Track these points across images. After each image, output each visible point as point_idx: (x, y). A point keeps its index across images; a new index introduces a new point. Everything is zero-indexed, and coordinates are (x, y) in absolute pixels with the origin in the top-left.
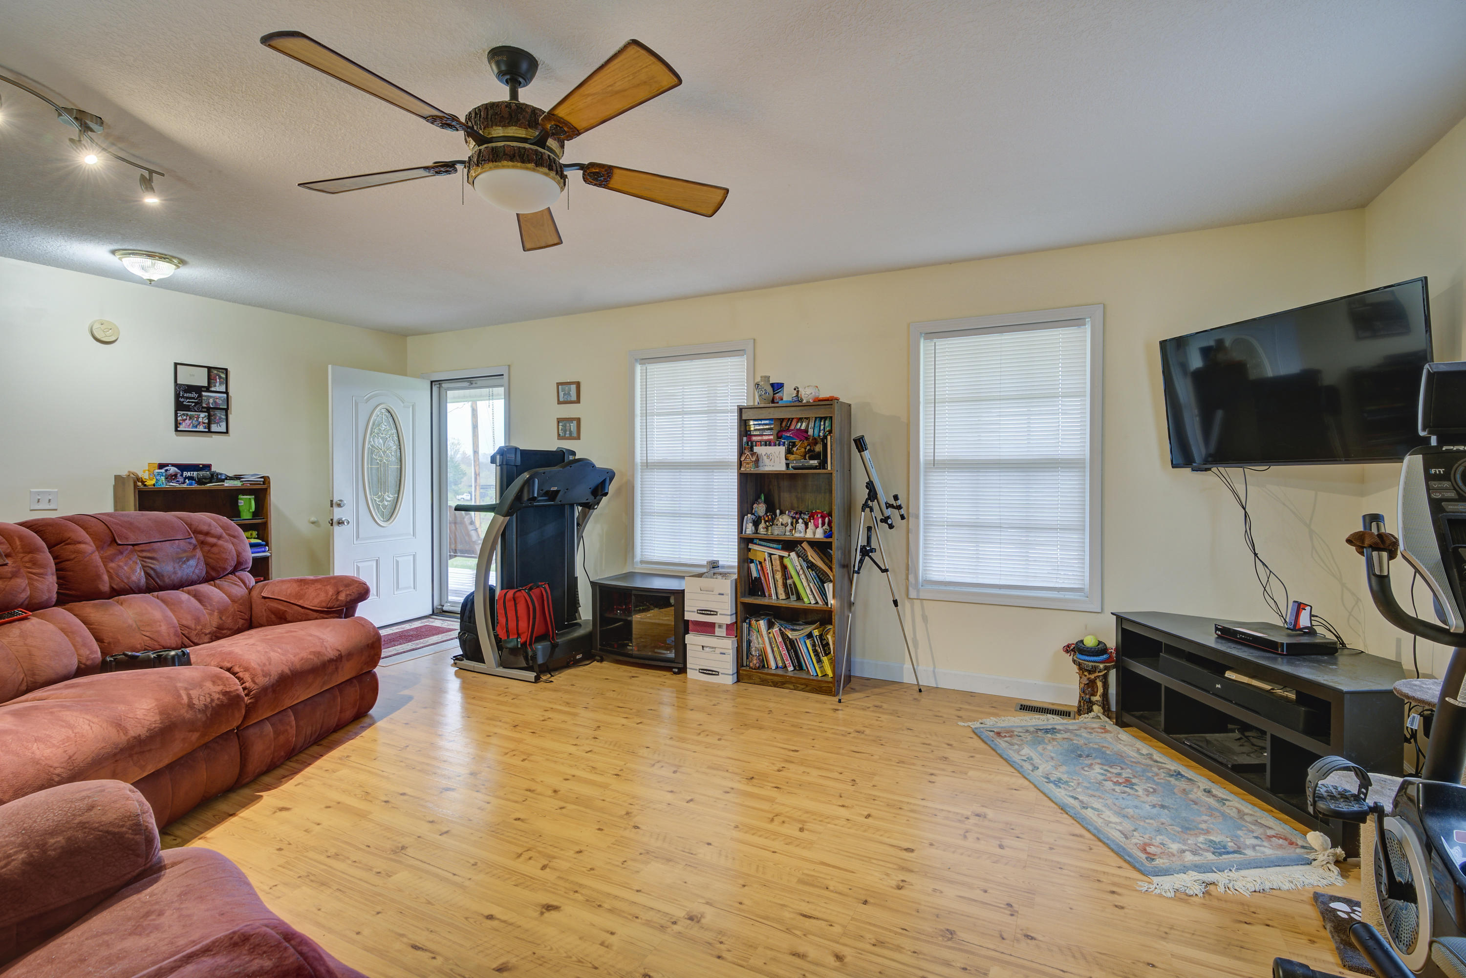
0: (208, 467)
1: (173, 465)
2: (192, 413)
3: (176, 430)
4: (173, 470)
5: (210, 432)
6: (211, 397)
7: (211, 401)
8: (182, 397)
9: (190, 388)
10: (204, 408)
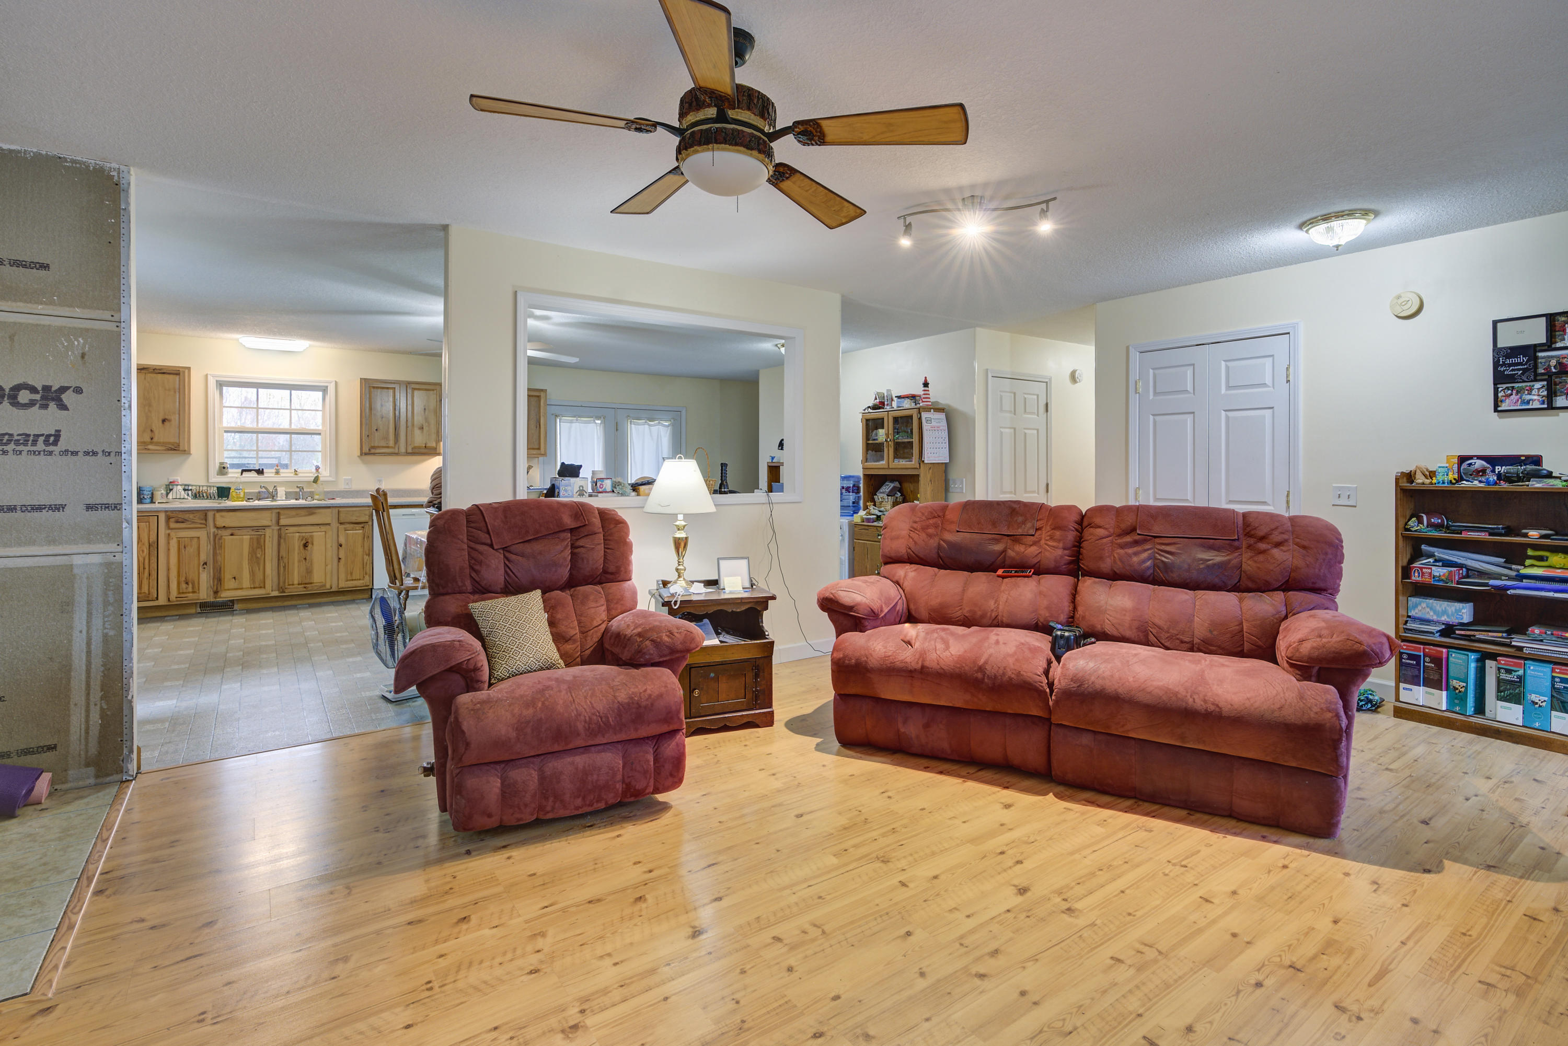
0: (1537, 460)
1: (1480, 457)
2: (1520, 385)
3: (1496, 410)
4: (1479, 464)
5: (1551, 407)
6: (1552, 357)
7: (1553, 362)
8: (1502, 366)
9: (1514, 351)
10: (1542, 374)
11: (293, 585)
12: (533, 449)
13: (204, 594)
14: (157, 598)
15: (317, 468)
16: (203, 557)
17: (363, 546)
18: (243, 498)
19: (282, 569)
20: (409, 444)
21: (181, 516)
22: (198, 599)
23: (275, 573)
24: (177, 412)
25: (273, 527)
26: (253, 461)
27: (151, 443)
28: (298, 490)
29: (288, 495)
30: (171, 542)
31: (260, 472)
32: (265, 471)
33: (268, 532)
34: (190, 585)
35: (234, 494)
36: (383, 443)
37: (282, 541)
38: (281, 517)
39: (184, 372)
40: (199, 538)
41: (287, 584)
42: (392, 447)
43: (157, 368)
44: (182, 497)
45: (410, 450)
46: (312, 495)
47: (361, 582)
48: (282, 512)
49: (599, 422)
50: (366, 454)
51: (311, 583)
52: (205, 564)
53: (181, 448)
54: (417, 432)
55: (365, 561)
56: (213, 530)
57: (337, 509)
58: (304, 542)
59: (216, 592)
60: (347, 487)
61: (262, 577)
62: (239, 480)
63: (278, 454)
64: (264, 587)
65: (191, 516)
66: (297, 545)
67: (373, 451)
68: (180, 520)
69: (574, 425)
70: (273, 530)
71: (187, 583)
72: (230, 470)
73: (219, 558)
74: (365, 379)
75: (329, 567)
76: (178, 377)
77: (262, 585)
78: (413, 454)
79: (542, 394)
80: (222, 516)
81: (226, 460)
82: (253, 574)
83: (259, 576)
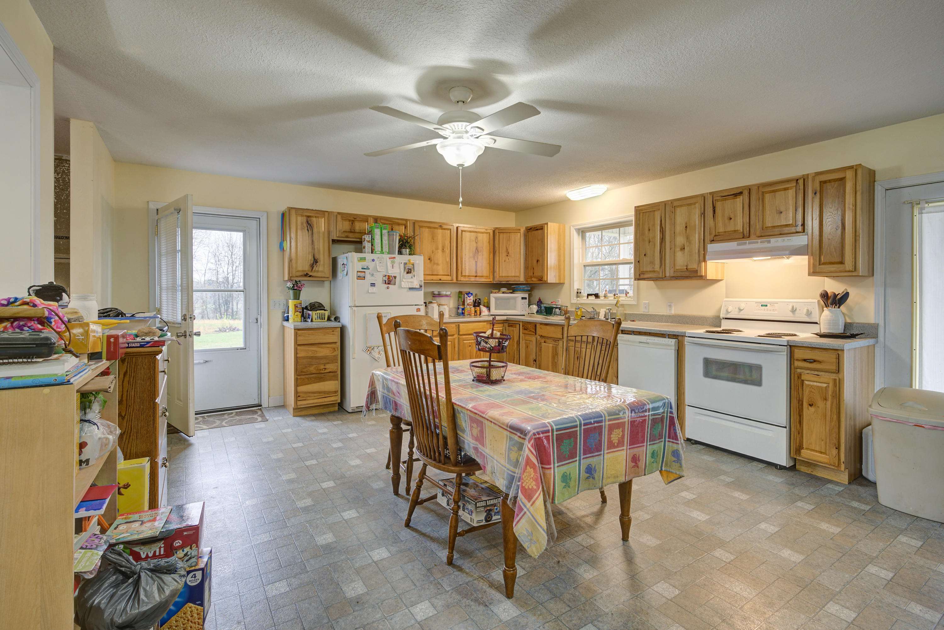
18: (580, 315)
20: (673, 267)
24: (542, 255)
27: (533, 276)
28: (608, 311)
31: (597, 296)
32: (600, 295)
36: (650, 267)
39: (544, 226)
42: (659, 271)
45: (674, 274)
50: (639, 278)
53: (544, 279)
54: (680, 253)
56: (538, 337)
60: (646, 311)
65: (530, 326)
67: (642, 276)
68: (526, 328)
72: (584, 295)
74: (637, 207)
76: (542, 230)
78: (676, 278)
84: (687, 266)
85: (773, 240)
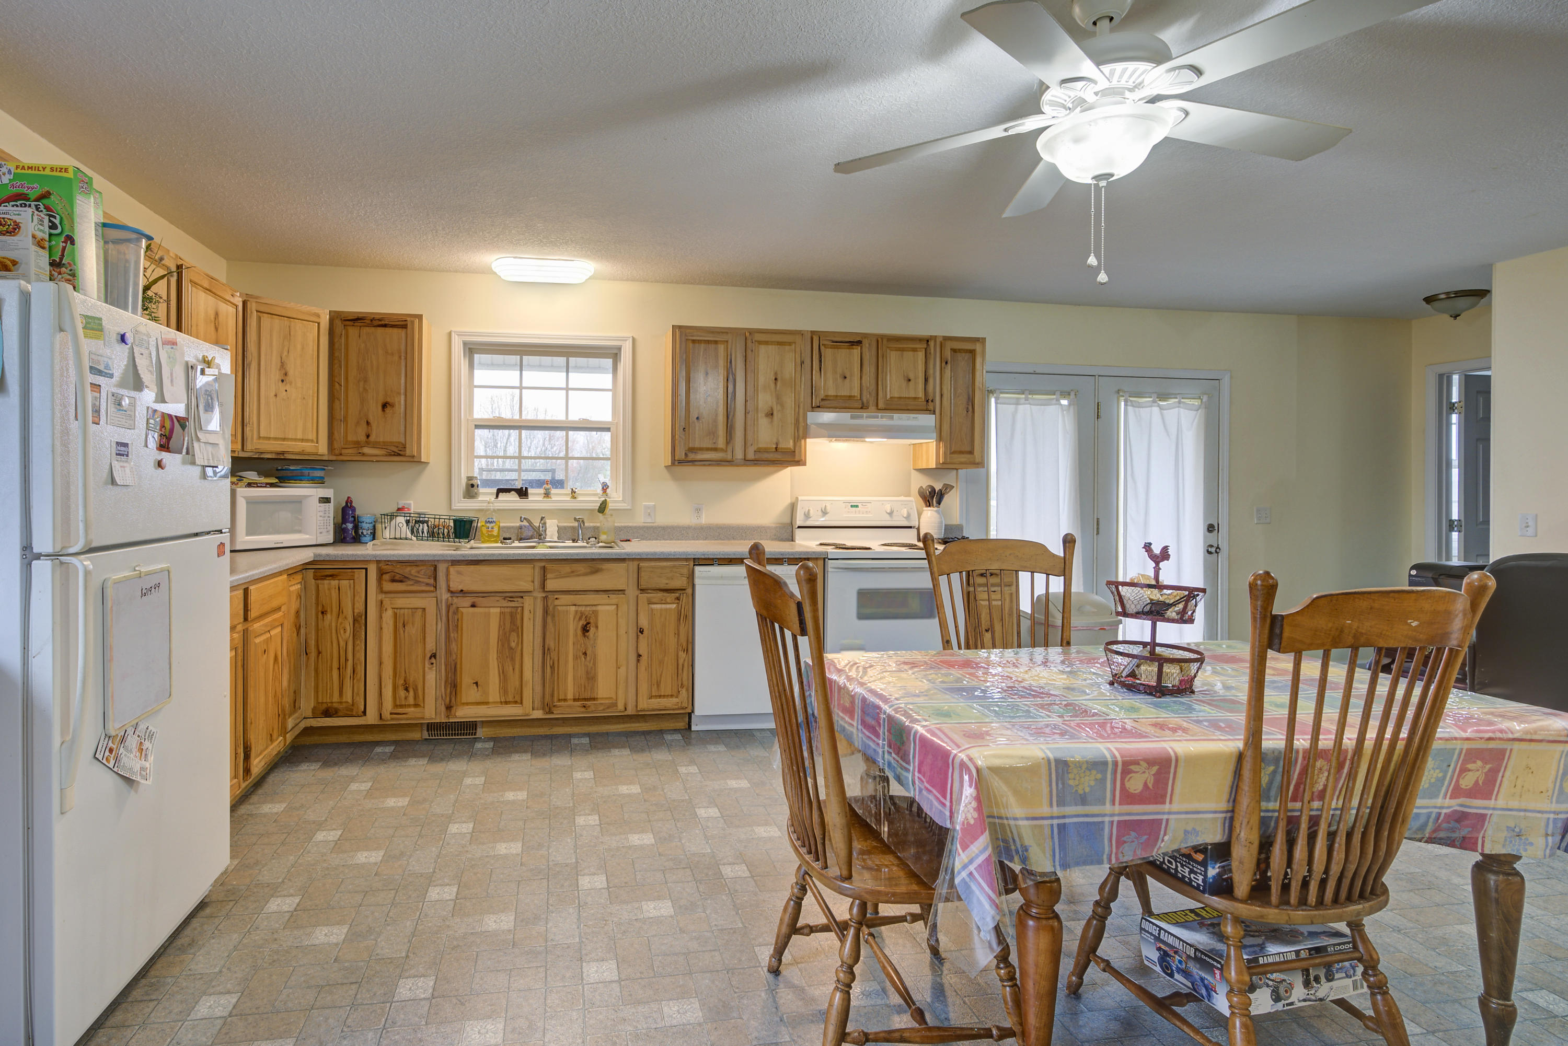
11: (565, 700)
12: (961, 452)
13: (431, 711)
14: (364, 713)
15: (605, 488)
16: (430, 646)
17: (678, 634)
18: (498, 536)
19: (548, 670)
20: (749, 444)
21: (399, 569)
22: (423, 718)
23: (538, 678)
24: (402, 391)
25: (535, 594)
26: (514, 476)
27: (368, 444)
28: (576, 524)
29: (563, 533)
30: (384, 615)
31: (522, 493)
32: (530, 491)
33: (528, 602)
34: (412, 693)
35: (484, 530)
36: (707, 443)
37: (549, 619)
38: (549, 576)
39: (413, 322)
40: (424, 609)
41: (555, 699)
42: (722, 450)
43: (377, 317)
44: (403, 536)
45: (751, 456)
46: (594, 535)
47: (674, 700)
48: (548, 566)
49: (1064, 402)
50: (681, 462)
51: (594, 699)
52: (434, 656)
53: (408, 452)
54: (763, 422)
55: (681, 662)
56: (445, 596)
57: (636, 563)
58: (583, 622)
59: (449, 708)
60: (649, 520)
61: (517, 684)
62: (491, 507)
63: (550, 464)
64: (521, 703)
65: (414, 571)
66: (572, 627)
67: (692, 456)
68: (397, 578)
69: (1021, 407)
70: (535, 598)
71: (407, 689)
72: (481, 490)
73: (453, 646)
74: (680, 327)
75: (622, 671)
76: (404, 330)
77: (518, 699)
78: (756, 462)
79: (978, 347)
80: (459, 573)
81: (476, 474)
82: (504, 676)
83: (514, 681)
84: (777, 444)
85: (896, 416)
